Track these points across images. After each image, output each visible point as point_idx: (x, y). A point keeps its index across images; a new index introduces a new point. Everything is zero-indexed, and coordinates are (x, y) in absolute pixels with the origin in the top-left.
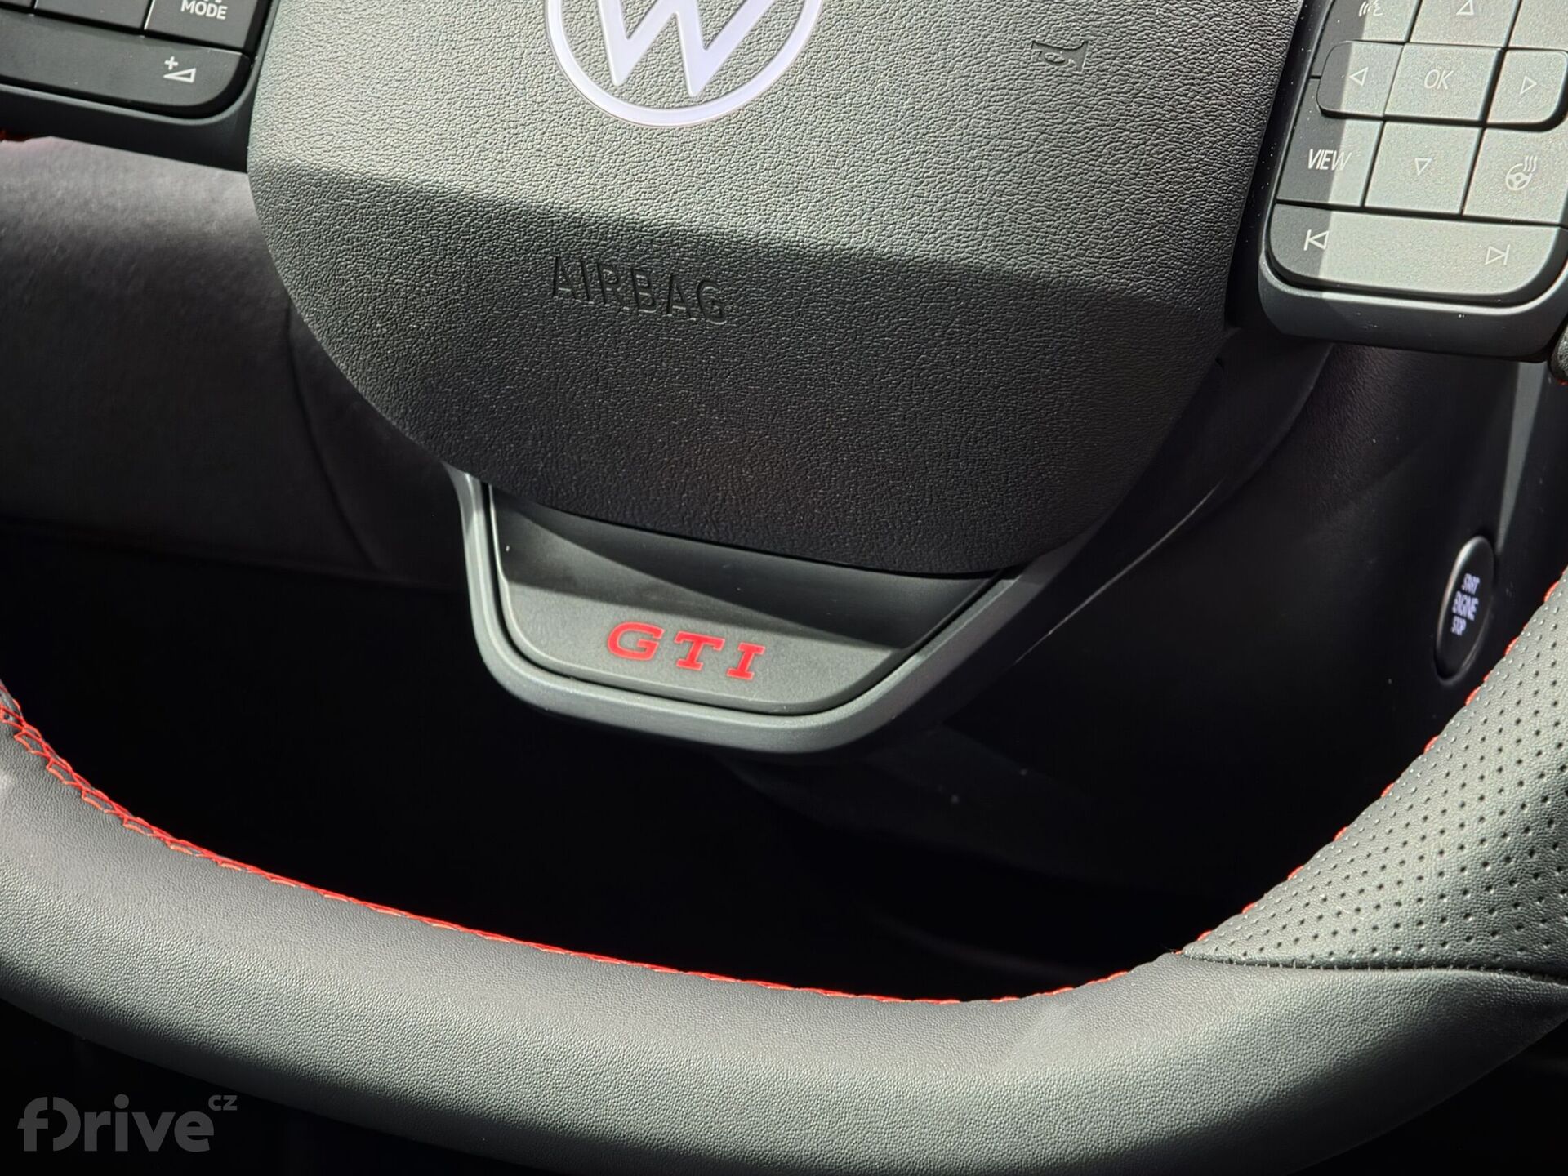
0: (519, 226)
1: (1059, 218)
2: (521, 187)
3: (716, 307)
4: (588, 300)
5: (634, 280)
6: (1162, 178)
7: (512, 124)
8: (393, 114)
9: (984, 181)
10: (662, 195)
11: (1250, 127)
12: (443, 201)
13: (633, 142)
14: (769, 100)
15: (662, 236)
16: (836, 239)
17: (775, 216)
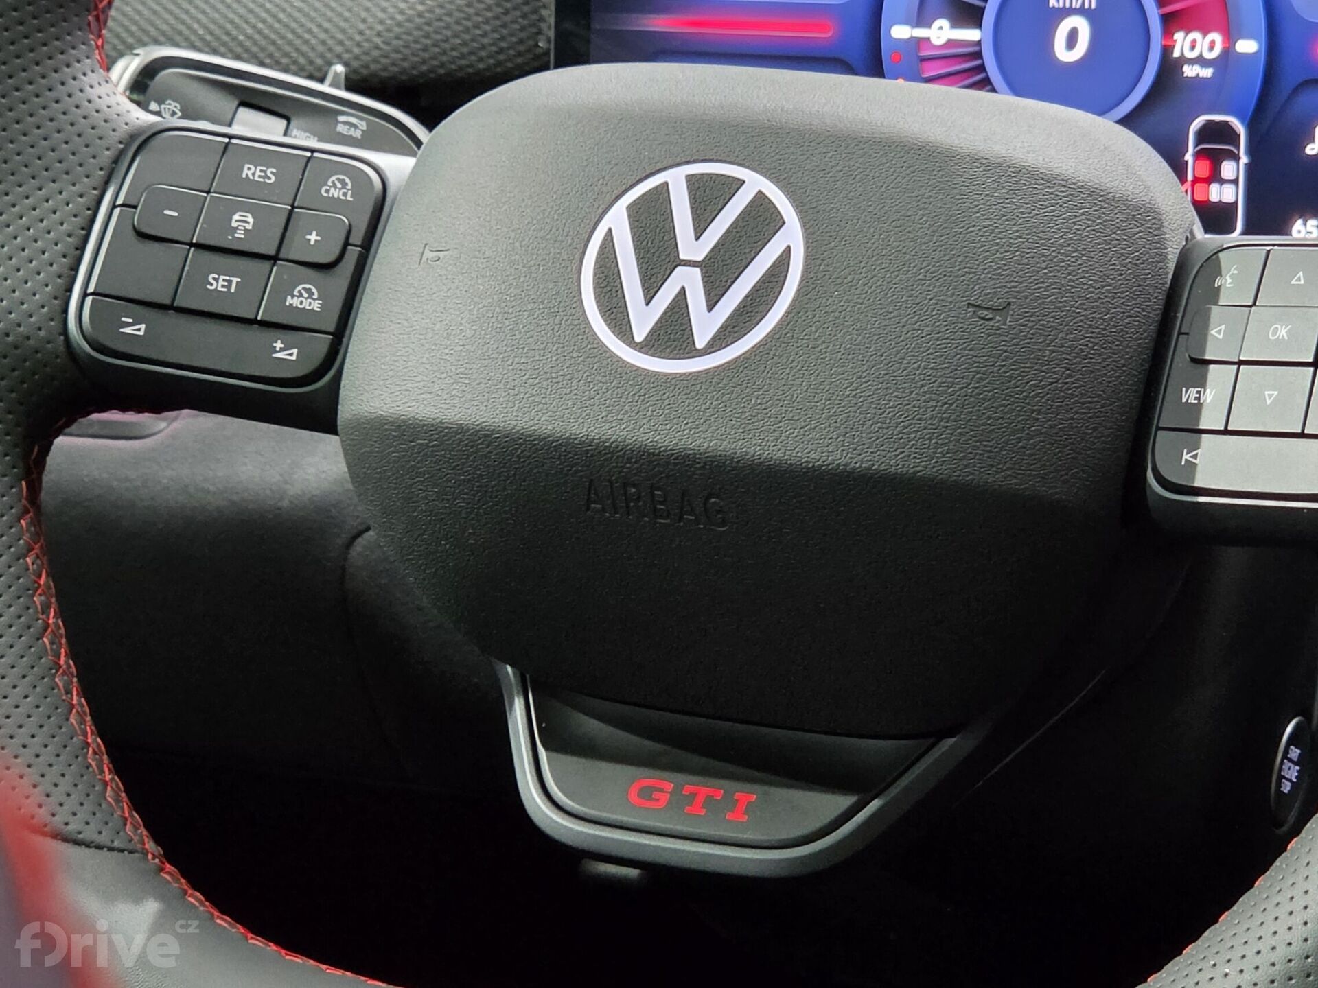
0: (560, 455)
1: (993, 440)
2: (561, 424)
3: (719, 516)
4: (616, 513)
5: (653, 495)
6: (1071, 409)
7: (554, 375)
8: (458, 372)
9: (933, 410)
10: (676, 426)
11: (1136, 371)
12: (498, 438)
13: (652, 386)
14: (761, 350)
15: (676, 459)
16: (818, 458)
17: (768, 441)
